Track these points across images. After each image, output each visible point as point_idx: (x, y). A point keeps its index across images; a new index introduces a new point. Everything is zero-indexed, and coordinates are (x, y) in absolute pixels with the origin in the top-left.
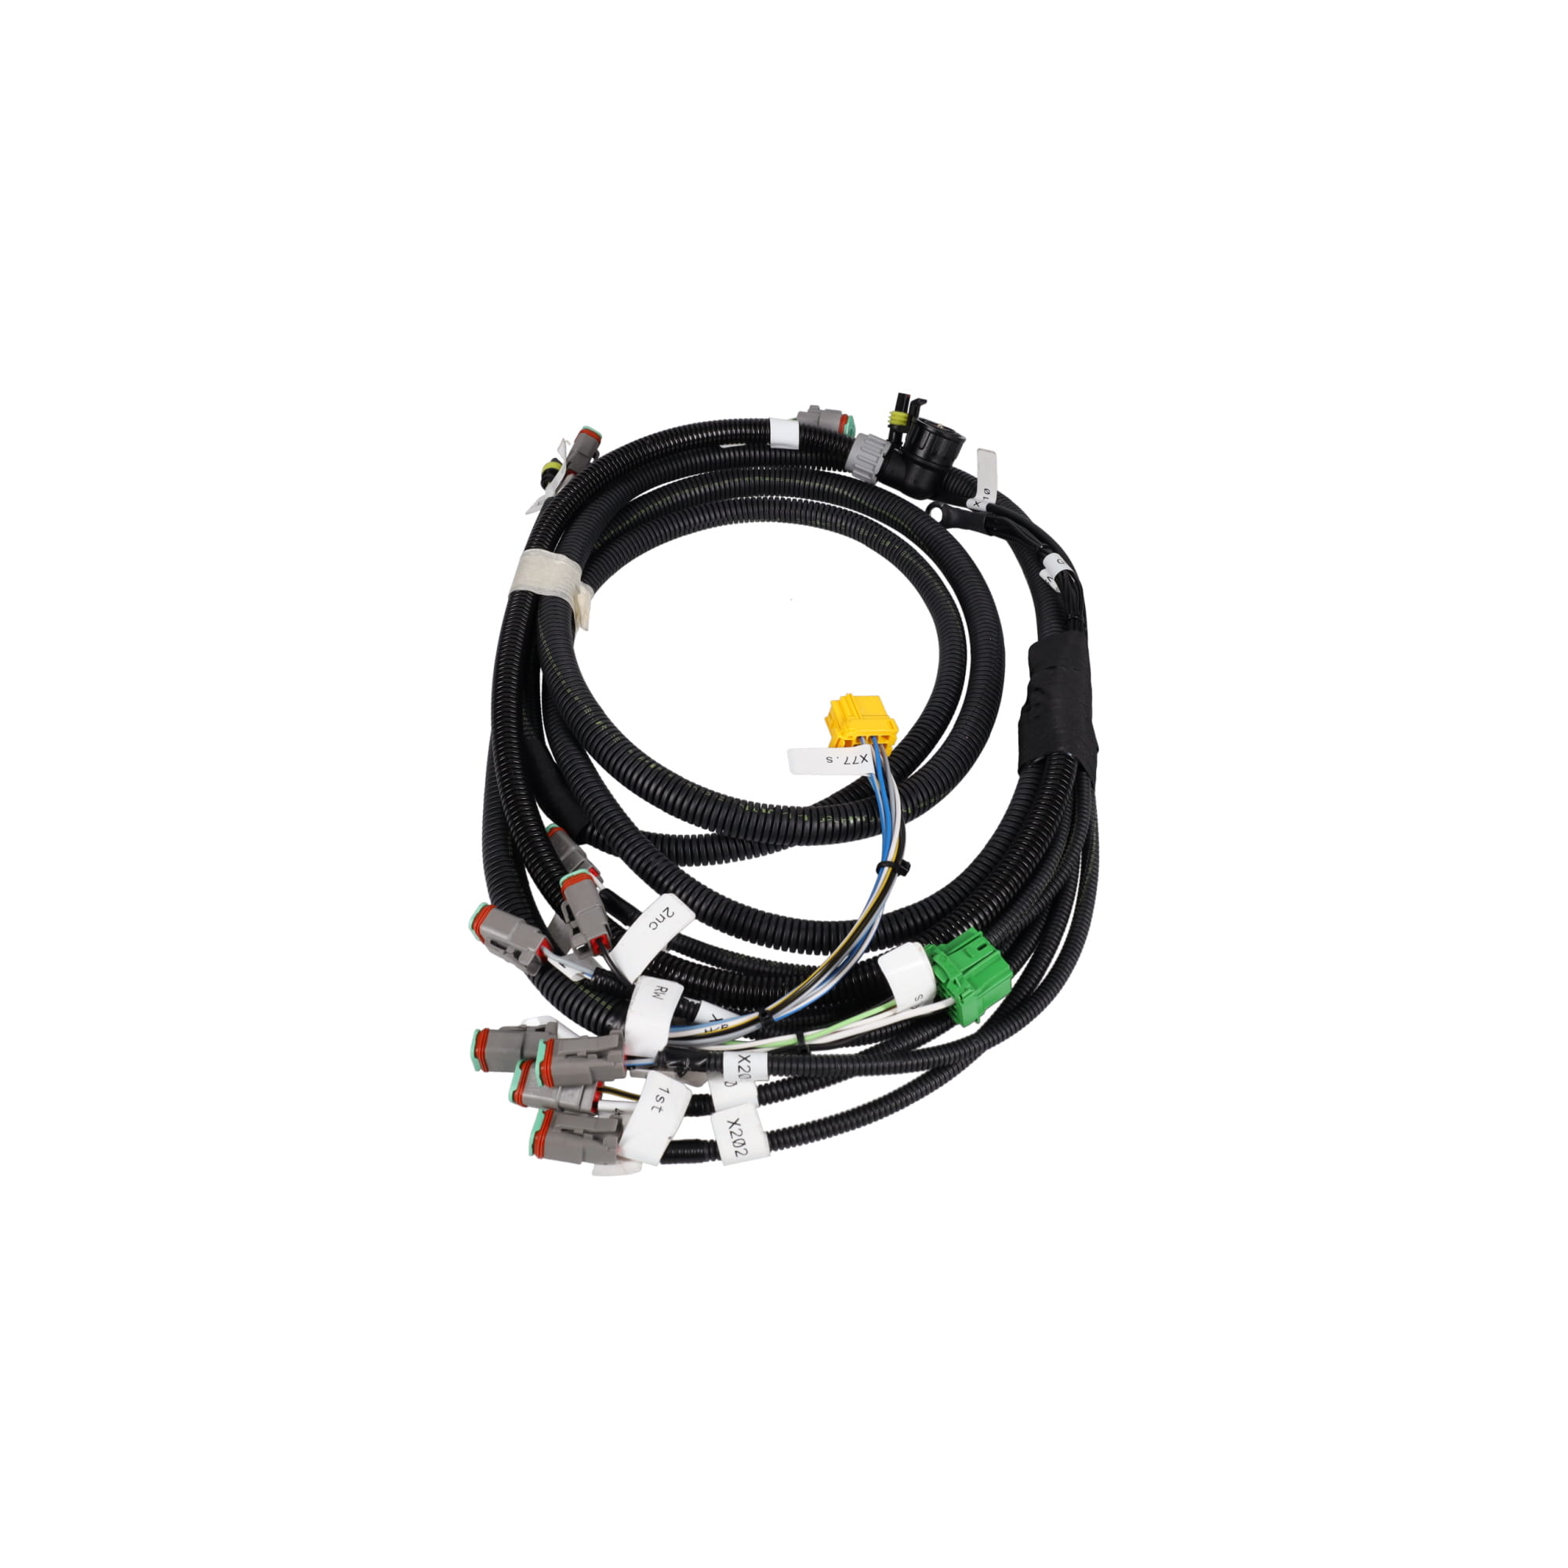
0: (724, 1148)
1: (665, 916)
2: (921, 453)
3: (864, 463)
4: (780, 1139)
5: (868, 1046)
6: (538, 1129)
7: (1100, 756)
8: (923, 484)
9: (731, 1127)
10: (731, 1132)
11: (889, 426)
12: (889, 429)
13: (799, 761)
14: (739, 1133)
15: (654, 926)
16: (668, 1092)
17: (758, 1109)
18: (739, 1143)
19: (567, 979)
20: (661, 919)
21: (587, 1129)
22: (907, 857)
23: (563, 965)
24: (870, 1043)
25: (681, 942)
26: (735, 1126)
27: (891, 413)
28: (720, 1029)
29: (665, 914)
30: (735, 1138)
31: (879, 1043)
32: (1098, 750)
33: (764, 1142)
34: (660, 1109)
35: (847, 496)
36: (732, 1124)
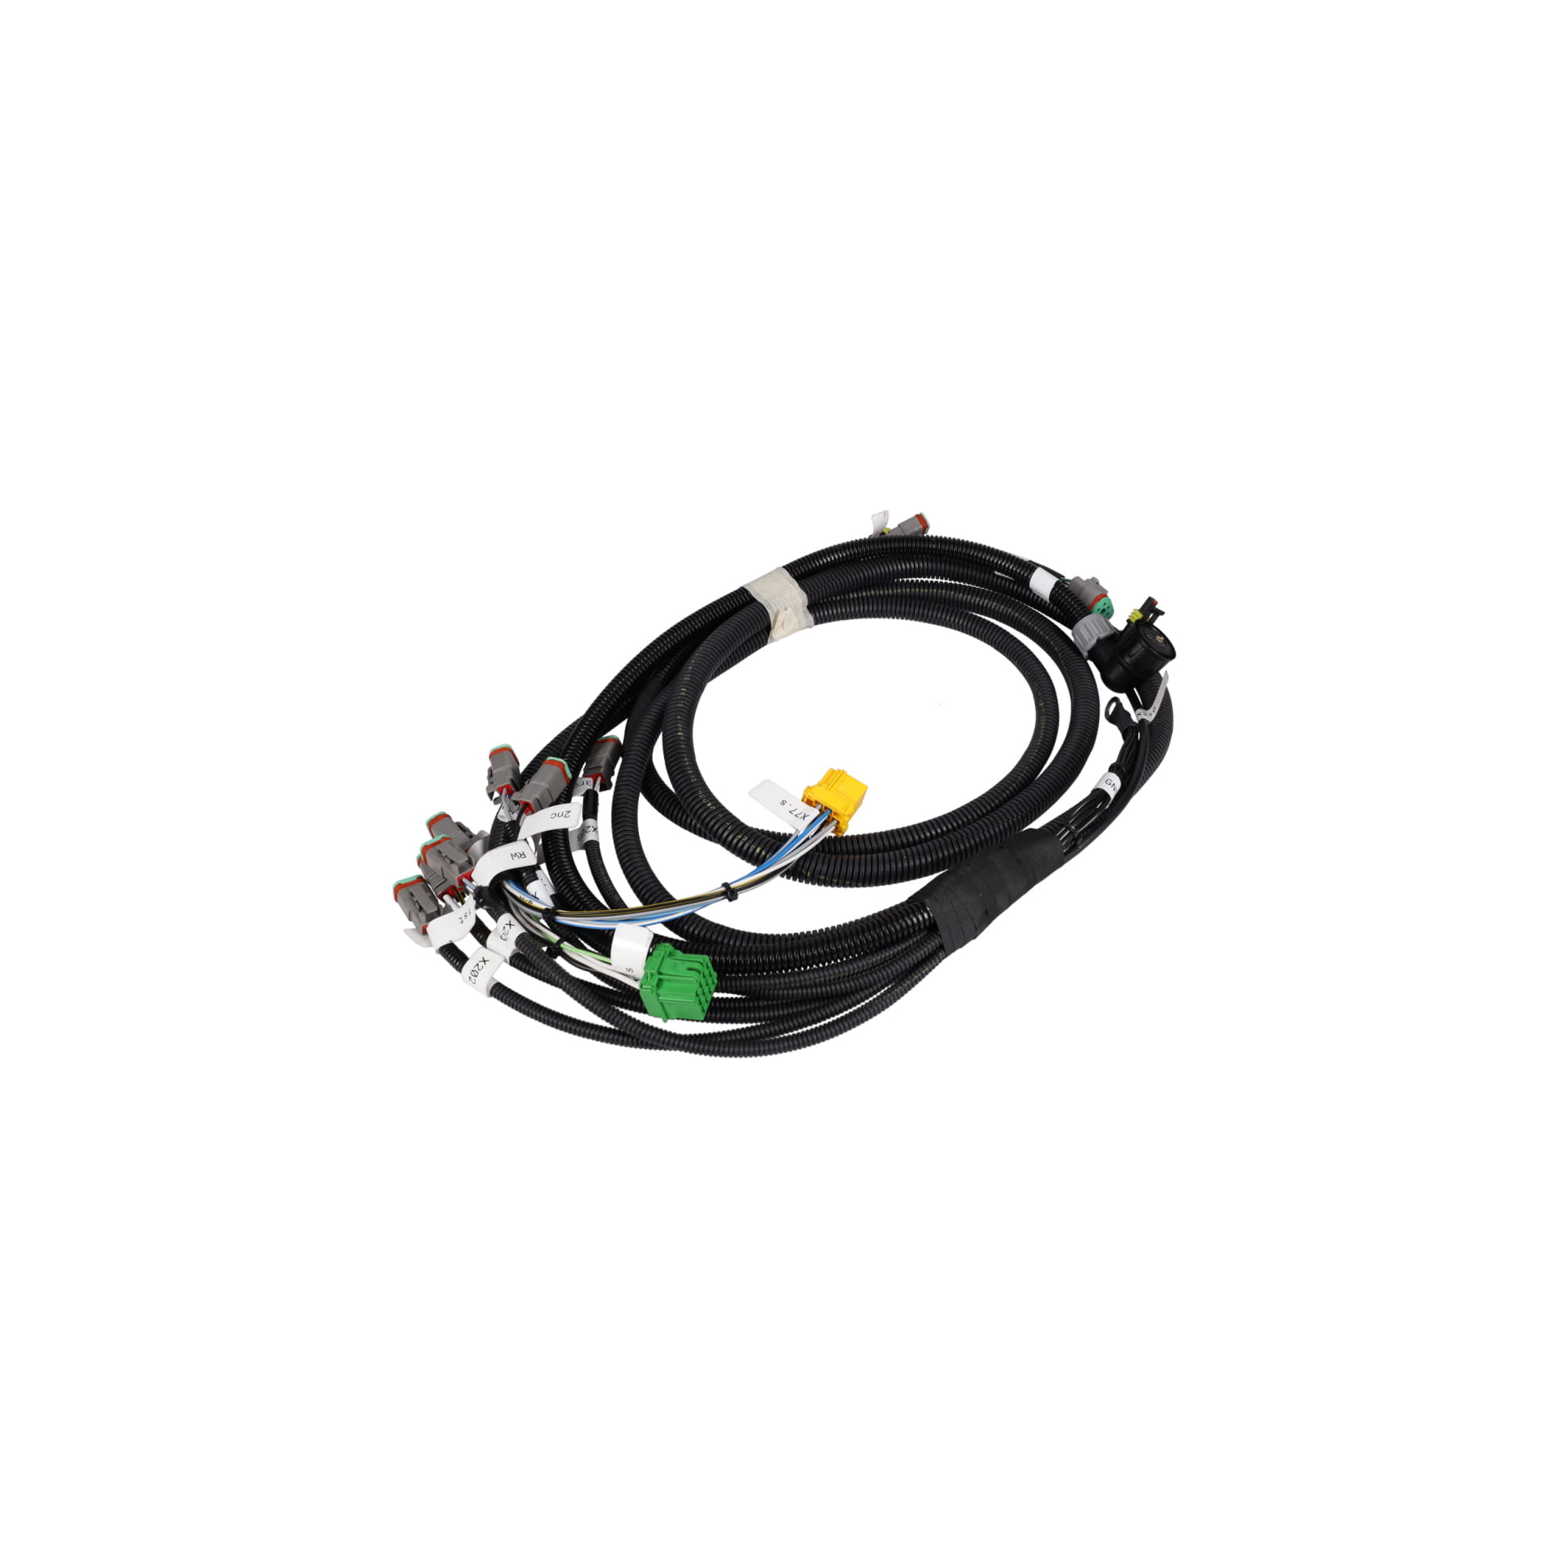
0: (468, 967)
1: (564, 816)
4: (500, 992)
5: (607, 986)
6: (403, 883)
7: (972, 942)
9: (479, 961)
10: (477, 965)
11: (1128, 621)
12: (1126, 624)
13: (762, 791)
15: (554, 816)
17: (504, 963)
18: (475, 973)
20: (561, 815)
21: (419, 901)
22: (741, 896)
24: (610, 985)
26: (481, 963)
27: (1134, 610)
28: (527, 902)
29: (565, 814)
30: (476, 969)
31: (615, 989)
32: (975, 938)
33: (489, 985)
34: (462, 922)
36: (484, 961)
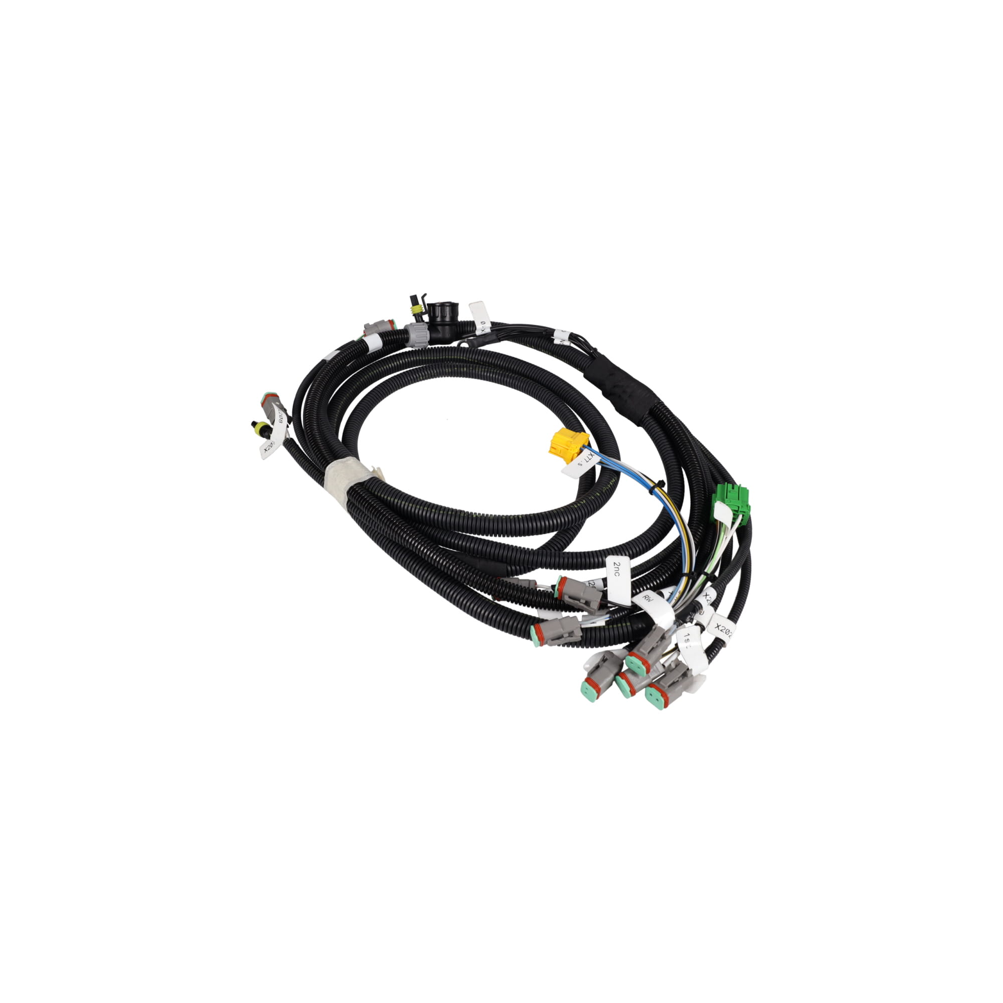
0: (722, 636)
1: (618, 567)
2: (439, 319)
3: (420, 338)
4: (734, 615)
8: (448, 336)
9: (719, 629)
10: (721, 630)
11: (413, 315)
12: (414, 317)
14: (724, 628)
15: (617, 574)
16: (689, 635)
19: (600, 627)
20: (617, 569)
23: (593, 623)
25: (635, 572)
26: (719, 627)
29: (616, 566)
30: (724, 631)
33: (730, 623)
35: (419, 359)
36: (718, 626)
